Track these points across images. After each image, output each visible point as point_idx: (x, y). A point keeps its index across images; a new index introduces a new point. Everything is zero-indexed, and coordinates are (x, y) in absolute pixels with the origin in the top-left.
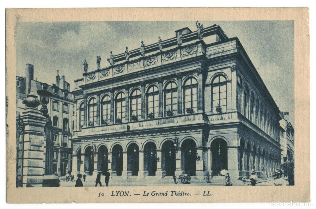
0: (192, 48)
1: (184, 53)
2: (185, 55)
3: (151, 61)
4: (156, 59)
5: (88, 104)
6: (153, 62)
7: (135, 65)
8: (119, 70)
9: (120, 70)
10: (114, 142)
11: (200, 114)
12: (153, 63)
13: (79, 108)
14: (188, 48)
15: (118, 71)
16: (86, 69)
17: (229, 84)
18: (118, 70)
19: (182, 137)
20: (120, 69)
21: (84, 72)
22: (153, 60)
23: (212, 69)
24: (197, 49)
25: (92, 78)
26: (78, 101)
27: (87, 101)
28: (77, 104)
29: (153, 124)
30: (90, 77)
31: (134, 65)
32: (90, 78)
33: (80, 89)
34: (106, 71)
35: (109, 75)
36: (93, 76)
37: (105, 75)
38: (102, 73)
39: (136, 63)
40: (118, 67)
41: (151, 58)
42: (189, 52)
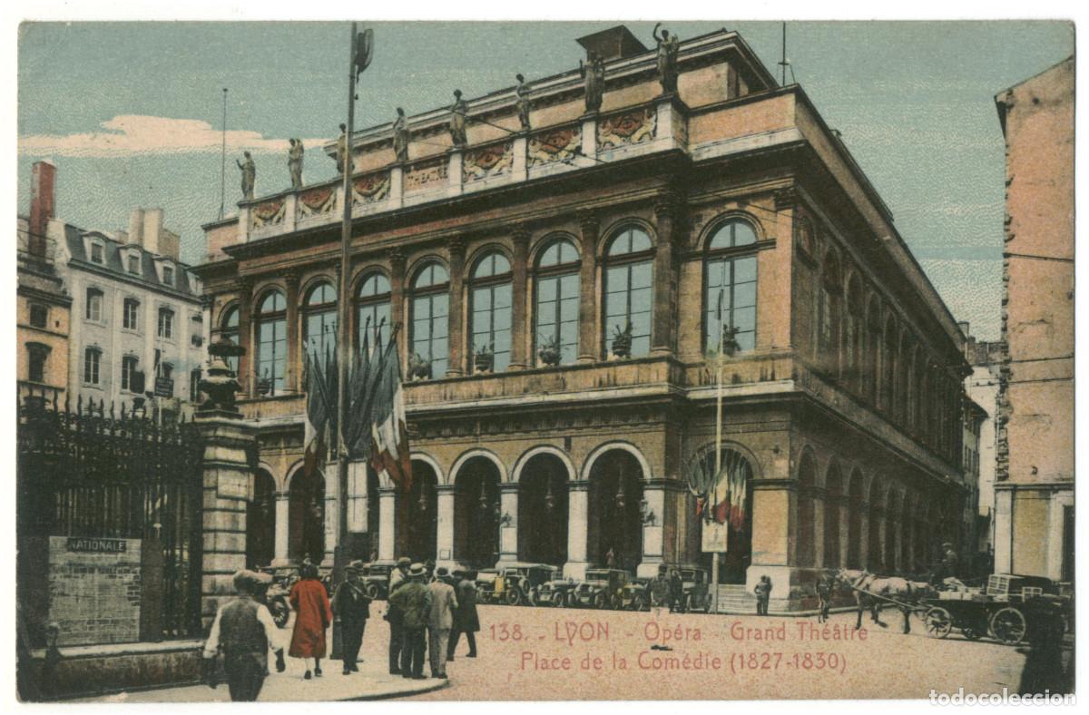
0: (636, 122)
1: (608, 138)
2: (613, 145)
3: (489, 164)
4: (508, 155)
5: (253, 311)
6: (495, 164)
7: (431, 175)
8: (370, 191)
9: (376, 192)
11: (660, 359)
12: (495, 170)
13: (220, 325)
14: (623, 119)
15: (365, 195)
16: (247, 187)
17: (764, 255)
18: (365, 190)
20: (375, 187)
21: (241, 197)
22: (494, 158)
23: (708, 198)
24: (653, 126)
25: (272, 218)
26: (217, 299)
27: (249, 302)
28: (212, 309)
29: (491, 394)
30: (263, 215)
31: (424, 174)
32: (265, 219)
33: (226, 257)
34: (321, 193)
35: (331, 208)
36: (273, 211)
37: (316, 209)
38: (307, 202)
39: (434, 168)
40: (367, 181)
41: (489, 150)
42: (627, 136)
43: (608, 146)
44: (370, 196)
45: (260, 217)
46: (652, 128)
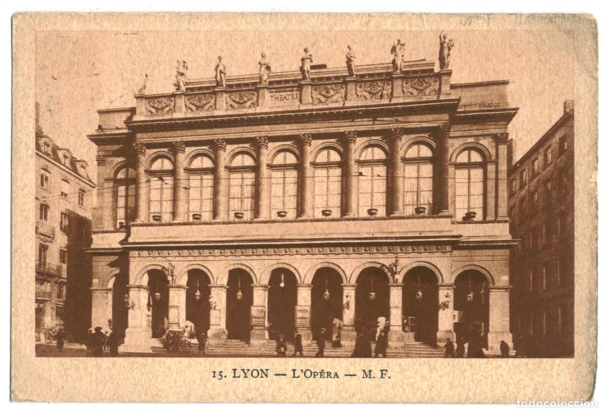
0: (426, 83)
1: (409, 90)
2: (412, 94)
3: (329, 95)
4: (343, 91)
6: (333, 96)
7: (287, 97)
9: (245, 102)
11: (446, 217)
12: (333, 99)
13: (112, 176)
14: (419, 81)
15: (238, 103)
17: (490, 167)
18: (238, 100)
19: (407, 262)
20: (245, 99)
22: (332, 92)
23: (458, 134)
25: (163, 109)
26: (109, 159)
28: (105, 166)
30: (156, 105)
31: (282, 95)
32: (157, 109)
33: (128, 131)
34: (203, 97)
35: (212, 108)
36: (164, 105)
37: (200, 107)
38: (192, 102)
39: (289, 93)
40: (240, 95)
41: (329, 87)
42: (421, 90)
43: (409, 94)
44: (241, 104)
45: (153, 107)
46: (437, 88)
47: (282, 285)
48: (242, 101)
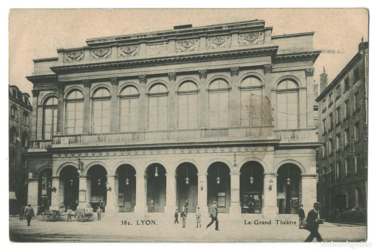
0: (255, 36)
1: (243, 41)
2: (245, 44)
3: (188, 46)
4: (197, 43)
5: (65, 97)
6: (190, 47)
7: (159, 48)
9: (131, 53)
10: (119, 160)
12: (191, 49)
13: (42, 103)
14: (250, 35)
15: (126, 53)
17: (302, 93)
18: (126, 51)
20: (131, 50)
22: (190, 44)
23: (278, 70)
25: (76, 58)
26: (41, 92)
27: (63, 94)
28: (38, 97)
30: (72, 56)
31: (156, 47)
32: (72, 58)
33: (53, 73)
34: (103, 50)
35: (108, 57)
36: (77, 56)
37: (101, 56)
38: (96, 53)
39: (161, 46)
40: (128, 47)
41: (188, 41)
42: (251, 41)
43: (243, 44)
44: (129, 53)
45: (70, 57)
46: (262, 39)
47: (156, 175)
48: (129, 52)
